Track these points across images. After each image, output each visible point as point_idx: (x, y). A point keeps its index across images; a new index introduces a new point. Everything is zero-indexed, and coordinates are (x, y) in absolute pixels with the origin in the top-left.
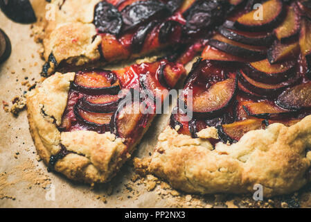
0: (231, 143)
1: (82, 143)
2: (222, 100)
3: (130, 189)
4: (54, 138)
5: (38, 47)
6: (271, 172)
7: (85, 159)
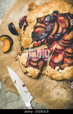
0: (62, 70)
1: (31, 71)
2: (61, 60)
3: (41, 78)
4: (25, 70)
5: (19, 42)
6: (70, 77)
7: (32, 74)
